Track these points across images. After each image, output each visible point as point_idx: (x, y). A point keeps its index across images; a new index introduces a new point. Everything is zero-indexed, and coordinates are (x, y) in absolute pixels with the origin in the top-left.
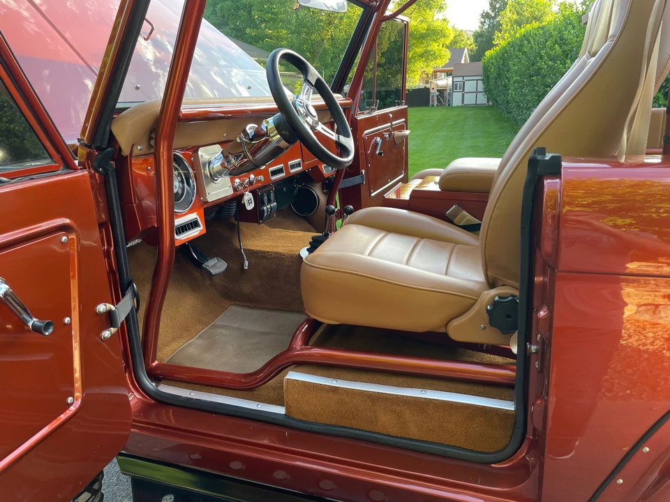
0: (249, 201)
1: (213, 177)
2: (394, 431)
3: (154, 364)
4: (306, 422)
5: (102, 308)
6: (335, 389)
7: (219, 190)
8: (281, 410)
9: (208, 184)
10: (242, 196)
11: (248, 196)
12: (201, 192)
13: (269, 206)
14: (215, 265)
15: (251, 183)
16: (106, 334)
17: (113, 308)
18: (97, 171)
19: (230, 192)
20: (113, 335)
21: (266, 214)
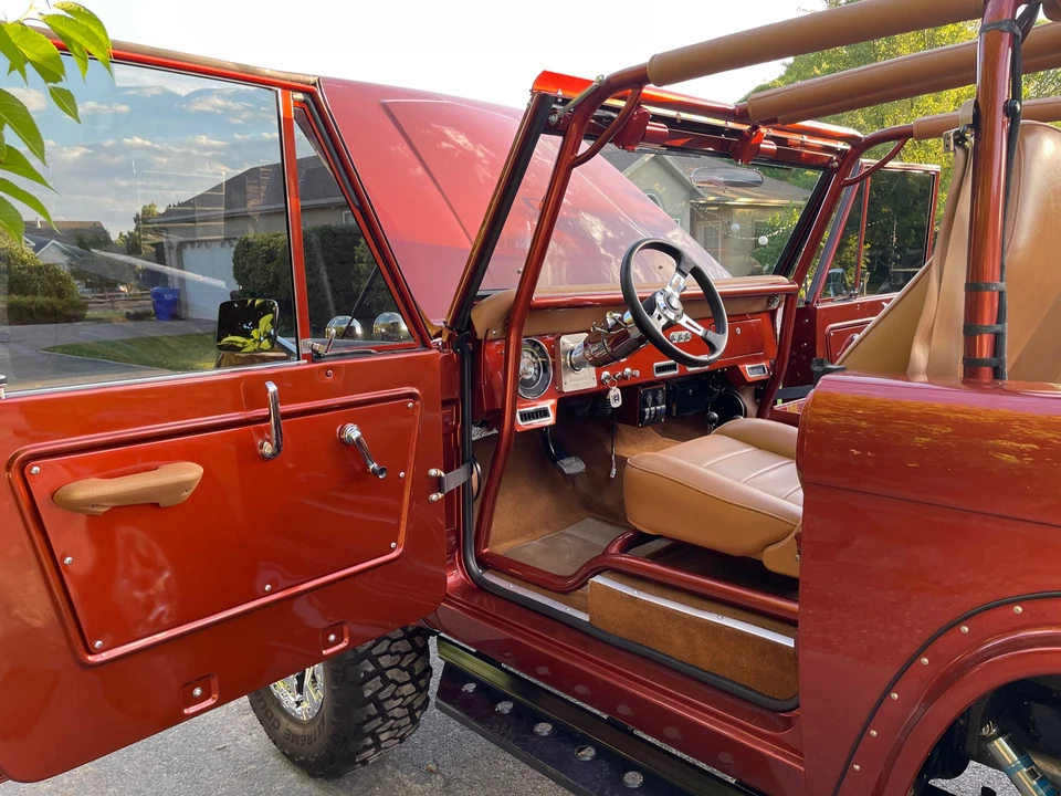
0: (615, 398)
1: (575, 367)
2: (686, 657)
3: (485, 551)
4: (605, 632)
5: (433, 472)
6: (634, 599)
7: (581, 380)
8: (585, 617)
9: (566, 373)
10: (608, 391)
11: (615, 392)
12: (557, 381)
13: (653, 408)
14: (571, 464)
15: (624, 378)
16: (434, 497)
17: (443, 474)
18: (455, 351)
19: (593, 384)
20: (439, 500)
21: (647, 417)
